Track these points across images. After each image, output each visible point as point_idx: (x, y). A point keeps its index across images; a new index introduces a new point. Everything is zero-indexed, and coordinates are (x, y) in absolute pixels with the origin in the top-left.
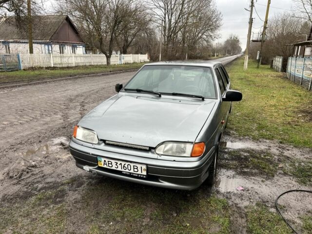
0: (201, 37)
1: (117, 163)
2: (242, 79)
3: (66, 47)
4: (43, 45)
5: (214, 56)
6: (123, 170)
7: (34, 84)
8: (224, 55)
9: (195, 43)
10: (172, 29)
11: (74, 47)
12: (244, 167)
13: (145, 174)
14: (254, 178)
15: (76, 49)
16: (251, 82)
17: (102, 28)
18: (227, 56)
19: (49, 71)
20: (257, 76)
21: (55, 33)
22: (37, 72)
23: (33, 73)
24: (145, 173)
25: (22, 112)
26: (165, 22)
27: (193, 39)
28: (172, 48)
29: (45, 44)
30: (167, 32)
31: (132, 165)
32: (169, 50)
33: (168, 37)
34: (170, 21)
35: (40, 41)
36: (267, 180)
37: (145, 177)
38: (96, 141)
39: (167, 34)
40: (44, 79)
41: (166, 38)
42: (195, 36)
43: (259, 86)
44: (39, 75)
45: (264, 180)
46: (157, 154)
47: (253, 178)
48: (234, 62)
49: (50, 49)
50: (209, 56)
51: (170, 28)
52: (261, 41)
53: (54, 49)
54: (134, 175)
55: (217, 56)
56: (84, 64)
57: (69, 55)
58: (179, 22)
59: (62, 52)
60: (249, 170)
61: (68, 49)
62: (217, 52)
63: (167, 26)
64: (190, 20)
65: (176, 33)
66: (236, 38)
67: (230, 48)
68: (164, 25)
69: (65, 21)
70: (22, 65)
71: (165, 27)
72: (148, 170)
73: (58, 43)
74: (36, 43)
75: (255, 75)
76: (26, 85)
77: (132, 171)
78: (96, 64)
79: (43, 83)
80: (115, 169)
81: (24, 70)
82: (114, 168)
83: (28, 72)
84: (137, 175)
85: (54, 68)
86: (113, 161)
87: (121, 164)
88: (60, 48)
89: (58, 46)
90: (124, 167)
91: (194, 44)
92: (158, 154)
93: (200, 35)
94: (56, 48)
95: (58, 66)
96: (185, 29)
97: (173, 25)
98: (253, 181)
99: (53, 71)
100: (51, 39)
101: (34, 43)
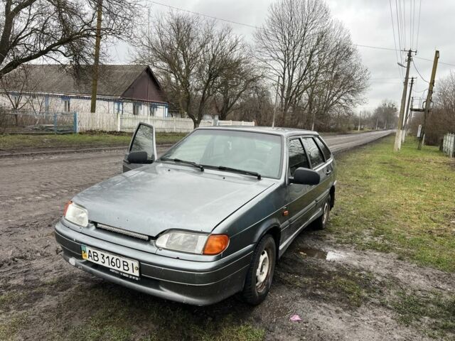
0: (336, 102)
1: (104, 256)
2: (385, 163)
3: (143, 106)
4: (111, 103)
5: (356, 129)
6: (111, 267)
7: (84, 152)
8: (373, 129)
9: (327, 109)
10: (294, 88)
11: (153, 107)
12: (318, 288)
13: (138, 275)
14: (326, 305)
15: (155, 109)
16: (397, 169)
17: (191, 83)
18: (377, 131)
19: (112, 137)
20: (412, 161)
21: (129, 87)
22: (95, 137)
23: (90, 137)
24: (137, 273)
25: (46, 185)
26: (284, 79)
27: (325, 103)
28: (292, 115)
29: (115, 101)
30: (285, 92)
31: (122, 259)
32: (287, 117)
33: (287, 100)
34: (291, 77)
35: (109, 97)
36: (345, 310)
37: (137, 279)
38: (86, 223)
39: (285, 95)
40: (99, 146)
41: (284, 102)
42: (328, 99)
43: (406, 175)
44: (97, 140)
45: (341, 309)
46: (156, 246)
47: (324, 304)
48: (384, 139)
49: (121, 108)
50: (349, 129)
51: (290, 88)
52: (424, 110)
53: (125, 108)
54: (124, 275)
55: (361, 129)
56: (163, 131)
57: (145, 117)
58: (305, 79)
59: (135, 112)
60: (323, 293)
61: (144, 109)
62: (361, 124)
63: (287, 84)
64: (321, 77)
65: (299, 94)
66: (393, 106)
67: (382, 119)
68: (281, 82)
69: (145, 73)
70: (78, 127)
71: (283, 86)
72: (141, 269)
73: (132, 100)
74: (101, 99)
75: (410, 158)
76: (73, 152)
77: (121, 269)
78: (179, 131)
79: (97, 151)
80: (102, 264)
81: (80, 133)
82: (100, 263)
83: (83, 136)
84: (127, 276)
85: (121, 133)
86: (99, 253)
87: (108, 257)
88: (134, 107)
89: (132, 104)
90: (112, 262)
91: (325, 110)
92: (158, 247)
93: (335, 98)
94: (129, 107)
95: (127, 131)
96: (313, 89)
97: (295, 84)
98: (322, 309)
99: (116, 137)
100: (123, 95)
101: (98, 99)
